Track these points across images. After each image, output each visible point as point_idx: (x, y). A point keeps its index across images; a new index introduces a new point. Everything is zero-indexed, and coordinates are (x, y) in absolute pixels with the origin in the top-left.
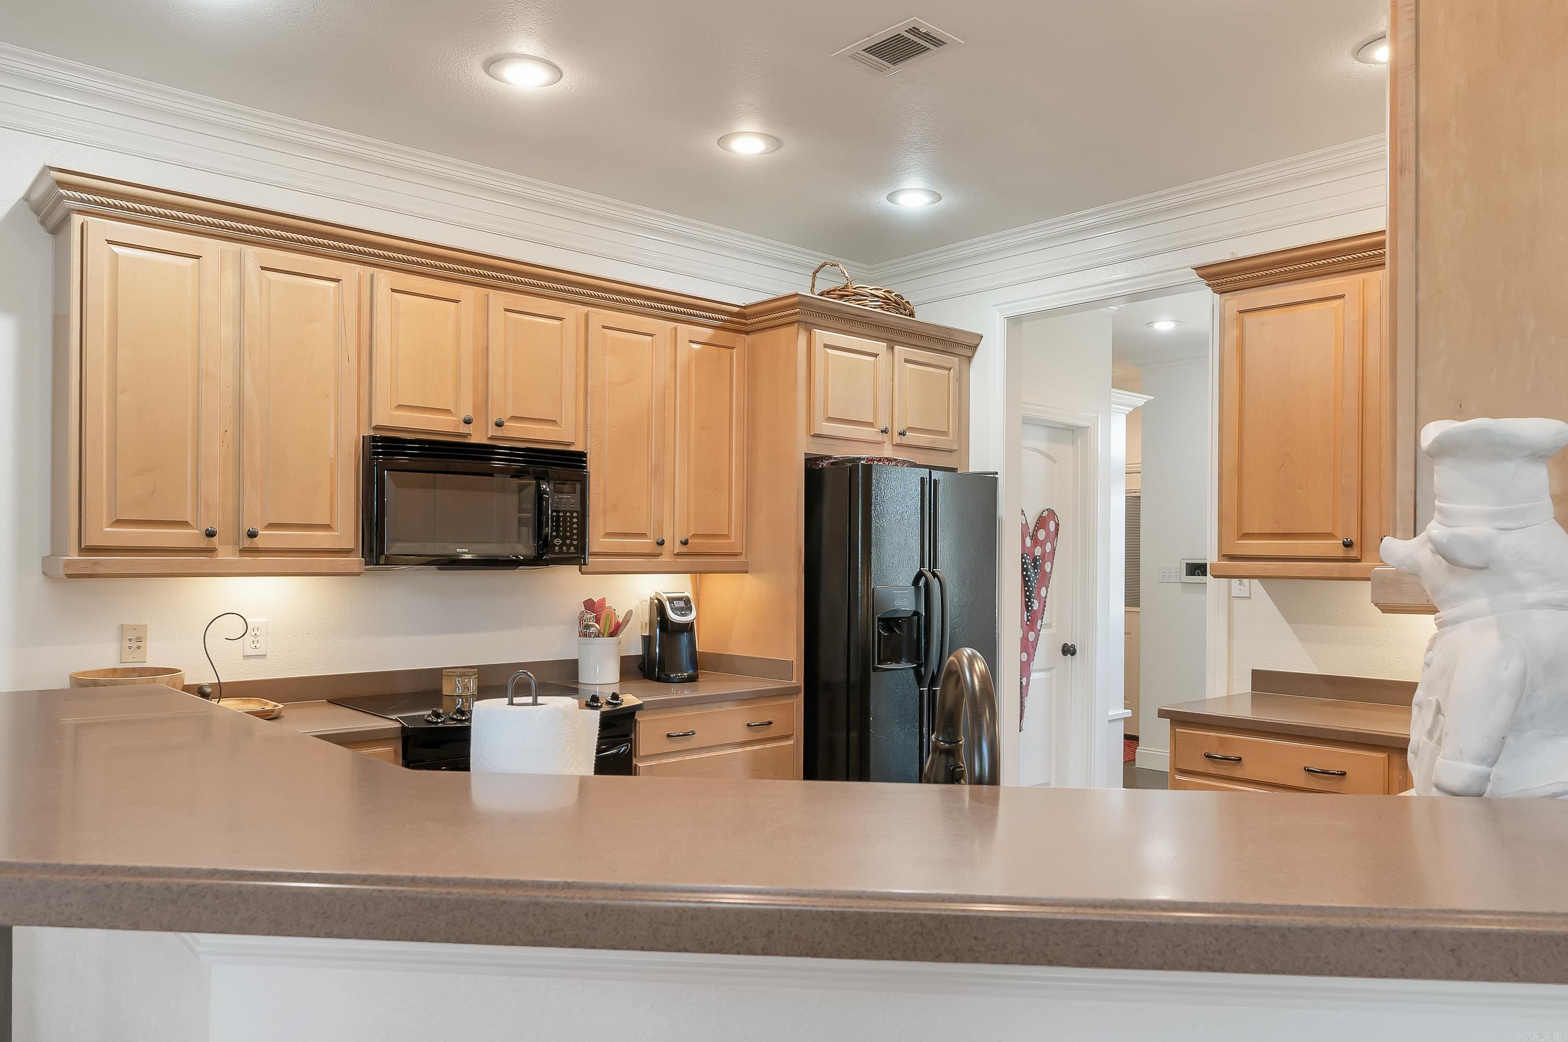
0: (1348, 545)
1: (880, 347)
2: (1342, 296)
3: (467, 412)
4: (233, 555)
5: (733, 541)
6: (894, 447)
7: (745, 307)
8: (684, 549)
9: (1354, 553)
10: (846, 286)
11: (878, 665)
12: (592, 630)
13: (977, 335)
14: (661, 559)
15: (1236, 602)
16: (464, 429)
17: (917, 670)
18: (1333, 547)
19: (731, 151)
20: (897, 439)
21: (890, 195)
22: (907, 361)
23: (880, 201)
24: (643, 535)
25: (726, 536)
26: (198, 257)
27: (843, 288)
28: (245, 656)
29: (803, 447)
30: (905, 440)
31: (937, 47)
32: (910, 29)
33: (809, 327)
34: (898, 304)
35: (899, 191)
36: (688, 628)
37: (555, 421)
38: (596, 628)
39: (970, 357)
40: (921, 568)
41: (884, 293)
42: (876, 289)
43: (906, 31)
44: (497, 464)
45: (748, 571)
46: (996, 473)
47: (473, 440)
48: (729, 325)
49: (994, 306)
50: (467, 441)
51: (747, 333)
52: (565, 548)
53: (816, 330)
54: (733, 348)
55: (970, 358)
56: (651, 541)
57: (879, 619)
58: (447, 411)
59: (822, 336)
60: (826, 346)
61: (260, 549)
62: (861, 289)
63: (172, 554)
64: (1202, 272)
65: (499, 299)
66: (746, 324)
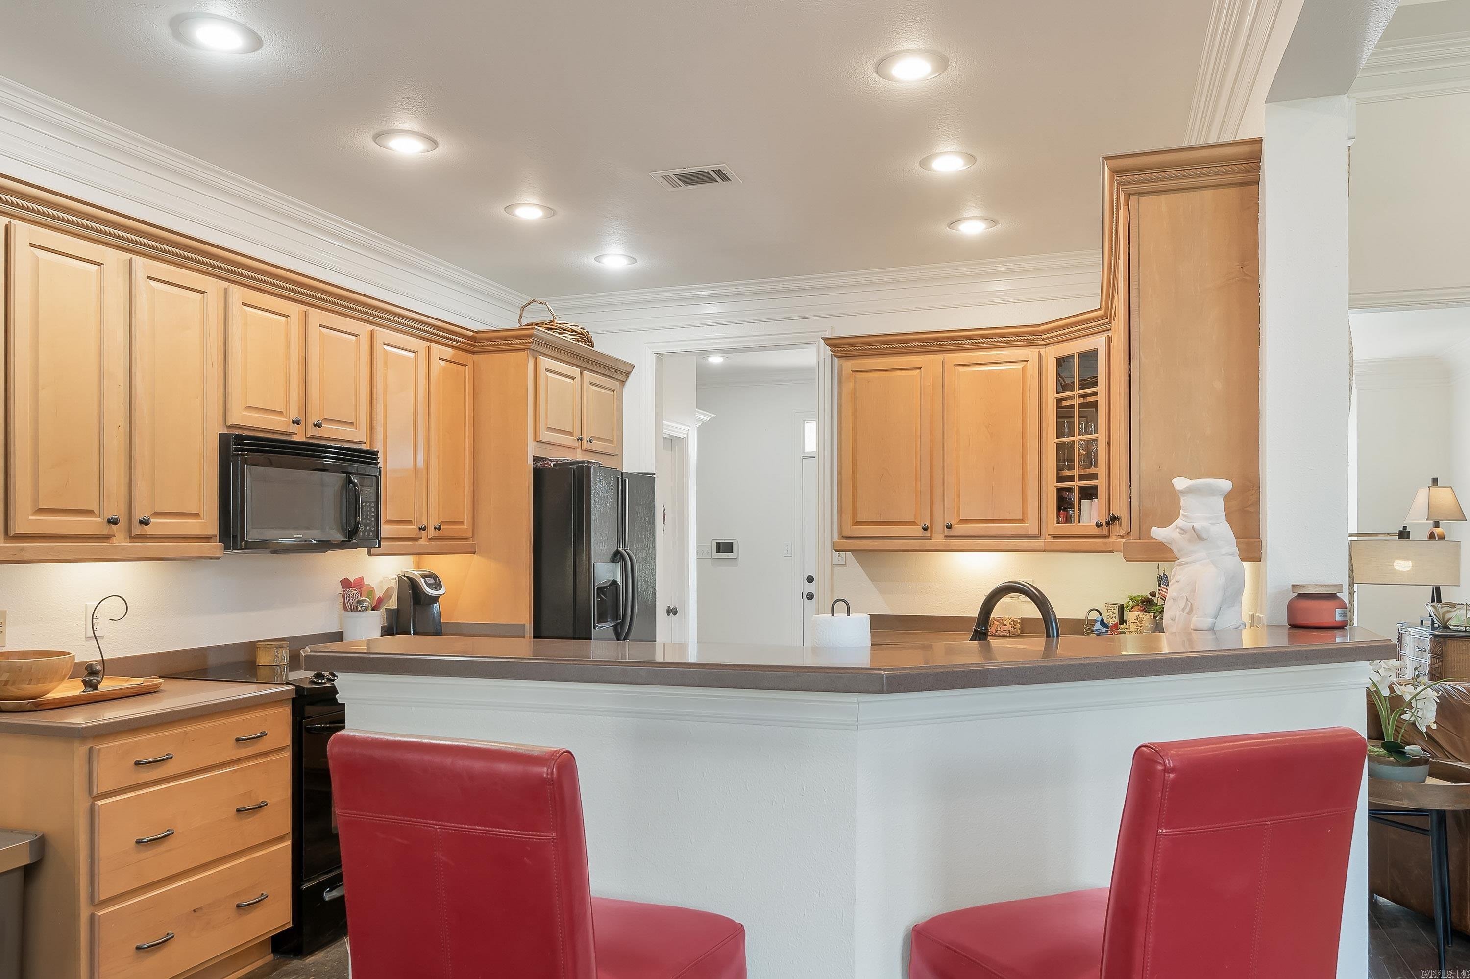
0: (925, 529)
1: (575, 371)
2: (920, 369)
3: (294, 415)
4: (125, 541)
5: (466, 527)
6: (583, 452)
7: (477, 332)
8: (437, 534)
9: (928, 534)
10: (552, 322)
11: (597, 623)
12: (365, 604)
13: (631, 364)
14: (421, 542)
15: (836, 568)
16: (294, 428)
17: (615, 627)
18: (917, 531)
19: (515, 215)
20: (586, 445)
21: (596, 257)
22: (591, 384)
23: (589, 260)
24: (410, 522)
25: (462, 523)
26: (99, 264)
27: (550, 323)
28: (88, 638)
29: (532, 449)
30: (591, 446)
31: (723, 181)
32: (716, 170)
33: (536, 354)
34: (585, 338)
35: (606, 255)
36: (435, 599)
37: (353, 423)
38: (368, 602)
39: (623, 381)
40: (618, 547)
41: (581, 330)
42: (574, 326)
43: (713, 170)
44: (328, 461)
45: (475, 552)
46: (654, 474)
47: (296, 438)
48: (465, 347)
49: (645, 343)
50: (292, 439)
51: (473, 353)
52: (366, 533)
53: (541, 357)
54: (465, 365)
55: (623, 383)
56: (414, 527)
57: (598, 588)
58: (280, 413)
59: (546, 362)
60: (547, 370)
61: (148, 536)
62: (563, 324)
63: (81, 541)
64: (829, 342)
65: (316, 316)
66: (474, 346)
